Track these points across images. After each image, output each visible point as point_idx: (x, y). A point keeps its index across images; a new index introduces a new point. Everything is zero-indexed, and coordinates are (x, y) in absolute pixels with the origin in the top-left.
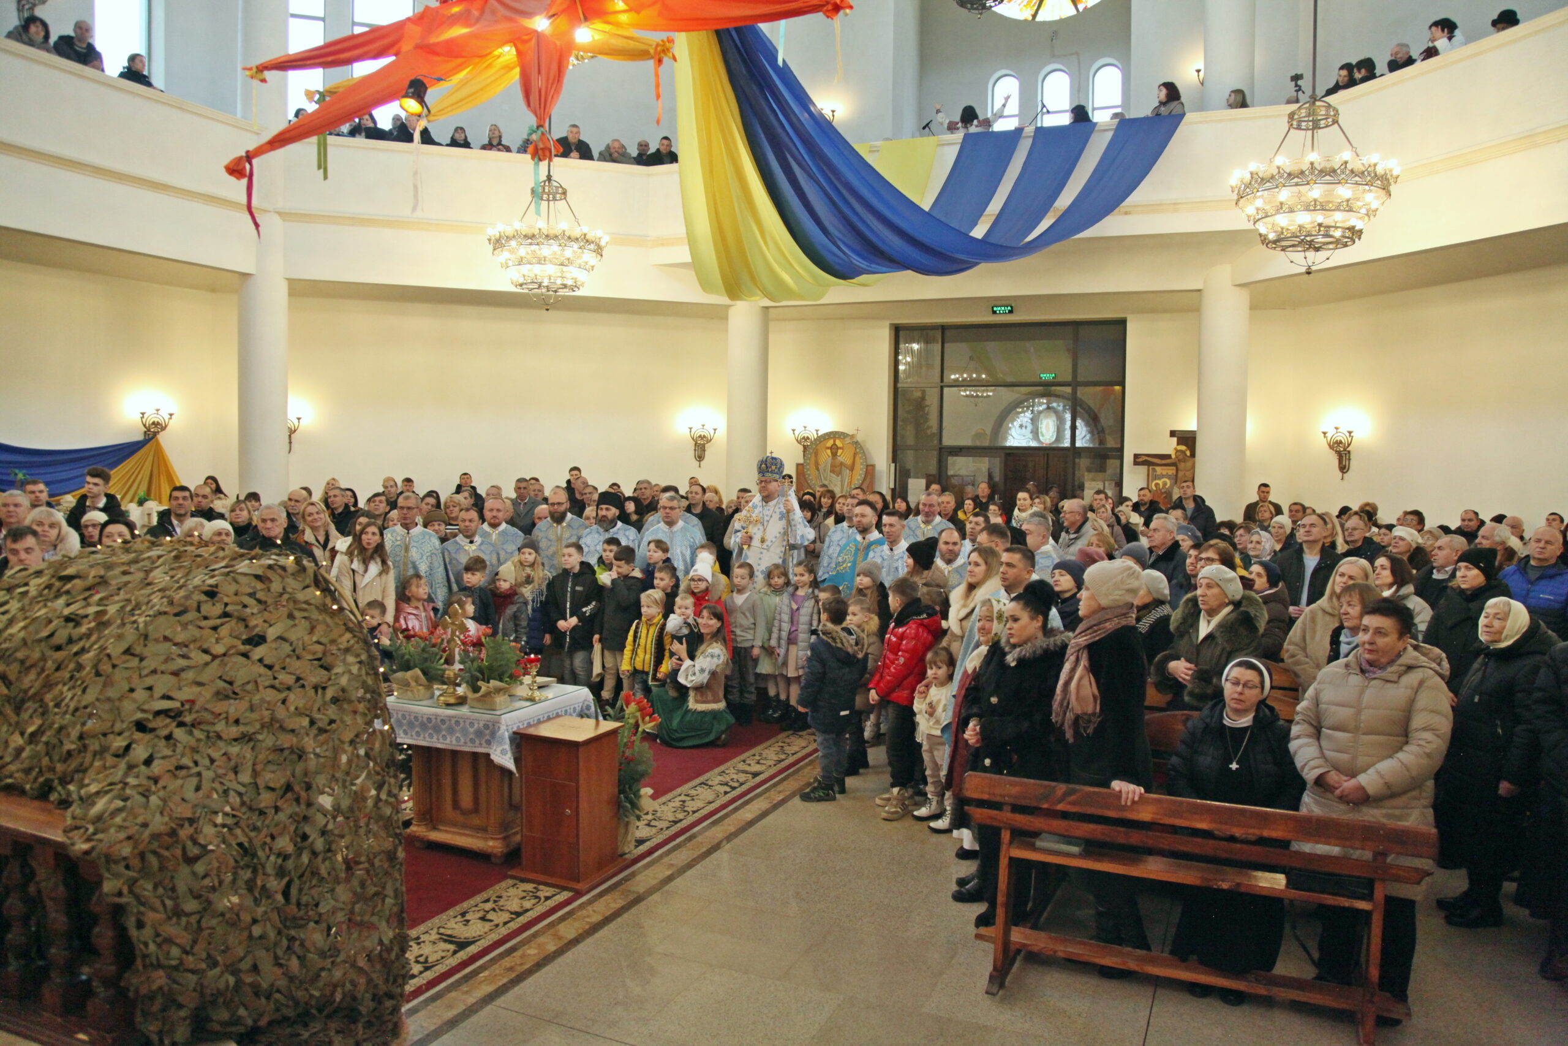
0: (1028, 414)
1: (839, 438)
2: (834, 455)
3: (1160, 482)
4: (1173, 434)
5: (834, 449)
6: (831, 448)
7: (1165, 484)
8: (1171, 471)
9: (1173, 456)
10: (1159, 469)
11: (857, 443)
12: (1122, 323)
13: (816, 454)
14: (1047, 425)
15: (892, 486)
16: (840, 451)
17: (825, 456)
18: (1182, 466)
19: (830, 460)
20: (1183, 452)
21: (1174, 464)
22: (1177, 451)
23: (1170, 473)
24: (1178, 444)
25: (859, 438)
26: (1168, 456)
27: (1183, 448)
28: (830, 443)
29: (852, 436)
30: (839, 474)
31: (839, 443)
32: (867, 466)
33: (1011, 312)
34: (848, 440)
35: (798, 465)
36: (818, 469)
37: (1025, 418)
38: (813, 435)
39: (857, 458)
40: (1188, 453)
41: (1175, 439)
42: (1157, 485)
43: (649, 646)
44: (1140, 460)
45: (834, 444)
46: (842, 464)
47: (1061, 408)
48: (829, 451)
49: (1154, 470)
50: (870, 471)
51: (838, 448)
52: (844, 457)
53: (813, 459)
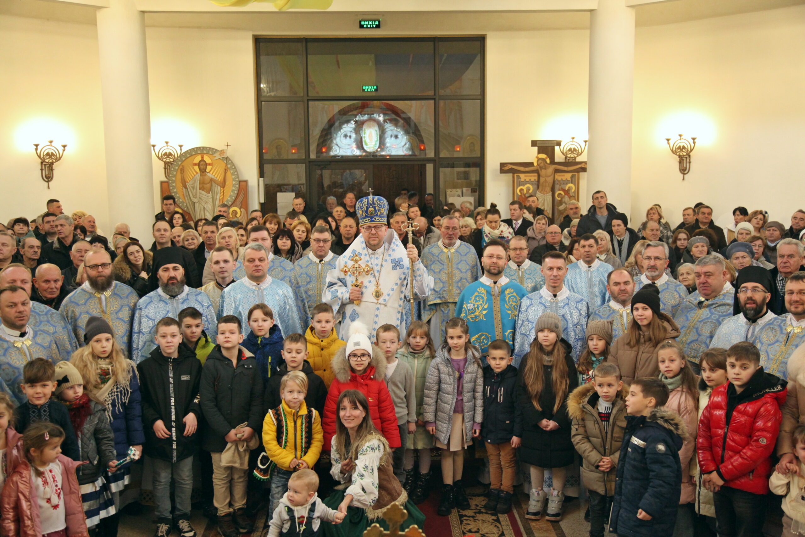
0: (352, 125)
1: (207, 153)
2: (203, 171)
3: (524, 188)
4: (534, 143)
5: (203, 167)
6: (199, 164)
7: (528, 189)
8: (534, 177)
9: (535, 164)
10: (522, 176)
11: (227, 158)
12: (482, 39)
13: (182, 171)
14: (370, 134)
15: (262, 201)
16: (209, 168)
17: (193, 173)
18: (543, 172)
19: (198, 176)
20: (544, 160)
21: (536, 171)
22: (539, 159)
23: (533, 179)
24: (539, 153)
25: (228, 154)
26: (531, 164)
27: (543, 156)
28: (198, 159)
29: (222, 152)
30: (209, 190)
31: (207, 159)
32: (240, 181)
33: (378, 26)
34: (217, 156)
35: (162, 183)
36: (186, 187)
37: (349, 128)
38: (176, 151)
39: (229, 174)
40: (548, 161)
41: (536, 149)
42: (521, 190)
43: (299, 441)
44: (506, 168)
45: (202, 160)
46: (212, 180)
47: (381, 118)
48: (196, 168)
49: (519, 177)
50: (243, 186)
51: (206, 164)
52: (214, 173)
53: (179, 176)
